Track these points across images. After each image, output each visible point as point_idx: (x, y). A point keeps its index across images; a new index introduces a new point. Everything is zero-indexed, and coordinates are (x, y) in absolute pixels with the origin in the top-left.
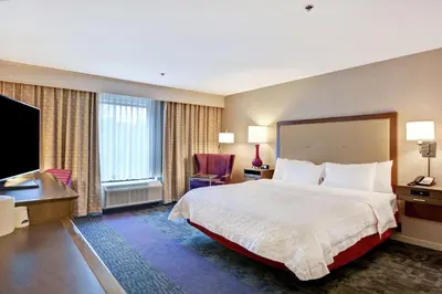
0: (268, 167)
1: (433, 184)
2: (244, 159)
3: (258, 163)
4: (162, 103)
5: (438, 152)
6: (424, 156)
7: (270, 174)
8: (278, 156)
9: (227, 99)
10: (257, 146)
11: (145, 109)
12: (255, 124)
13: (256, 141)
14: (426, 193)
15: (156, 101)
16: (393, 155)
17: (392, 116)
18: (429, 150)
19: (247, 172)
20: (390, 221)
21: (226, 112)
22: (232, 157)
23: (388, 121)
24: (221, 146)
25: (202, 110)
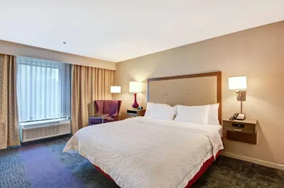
0: (142, 108)
1: (245, 118)
2: (127, 103)
3: (136, 105)
4: (71, 65)
5: (247, 97)
6: (238, 100)
7: (142, 113)
8: (148, 101)
9: (118, 64)
10: (135, 95)
11: (57, 70)
12: (133, 80)
13: (135, 91)
14: (242, 125)
15: (66, 64)
16: (219, 100)
17: (218, 74)
18: (242, 96)
19: (129, 111)
20: (220, 146)
21: (116, 73)
22: (120, 102)
23: (216, 77)
24: (113, 95)
25: (100, 71)
